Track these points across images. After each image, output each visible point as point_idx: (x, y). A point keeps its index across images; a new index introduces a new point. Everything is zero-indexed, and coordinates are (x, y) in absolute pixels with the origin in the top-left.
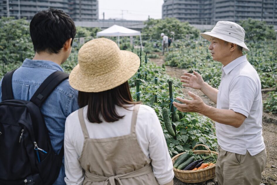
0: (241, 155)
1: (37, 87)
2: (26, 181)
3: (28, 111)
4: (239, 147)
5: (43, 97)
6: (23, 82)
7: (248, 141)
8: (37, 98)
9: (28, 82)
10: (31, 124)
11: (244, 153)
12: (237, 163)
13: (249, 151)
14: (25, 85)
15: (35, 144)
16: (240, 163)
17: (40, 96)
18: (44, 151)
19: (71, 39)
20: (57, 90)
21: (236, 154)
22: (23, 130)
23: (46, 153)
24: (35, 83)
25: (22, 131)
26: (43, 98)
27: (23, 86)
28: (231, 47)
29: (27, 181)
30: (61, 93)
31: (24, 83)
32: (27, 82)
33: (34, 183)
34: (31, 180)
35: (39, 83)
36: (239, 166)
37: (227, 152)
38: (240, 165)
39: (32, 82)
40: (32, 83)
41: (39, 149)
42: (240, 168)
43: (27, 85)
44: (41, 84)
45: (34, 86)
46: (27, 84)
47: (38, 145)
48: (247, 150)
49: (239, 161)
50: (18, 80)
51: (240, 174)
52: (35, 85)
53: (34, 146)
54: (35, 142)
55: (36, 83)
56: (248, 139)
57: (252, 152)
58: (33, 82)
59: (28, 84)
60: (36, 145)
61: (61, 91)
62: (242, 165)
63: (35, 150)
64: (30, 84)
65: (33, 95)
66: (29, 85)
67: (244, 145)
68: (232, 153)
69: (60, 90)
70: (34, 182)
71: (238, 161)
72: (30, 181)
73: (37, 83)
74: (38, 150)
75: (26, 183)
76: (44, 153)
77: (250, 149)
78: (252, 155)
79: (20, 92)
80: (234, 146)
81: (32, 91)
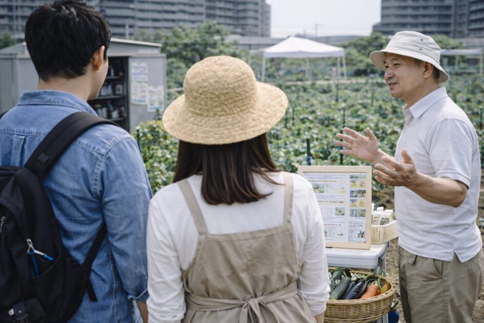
0: (443, 261)
1: (40, 139)
2: (12, 312)
3: (16, 183)
4: (440, 247)
5: (49, 159)
6: (15, 131)
7: (457, 236)
8: (38, 160)
9: (24, 131)
10: (21, 206)
11: (450, 258)
12: (437, 275)
13: (458, 255)
14: (17, 136)
15: (29, 244)
16: (441, 275)
17: (44, 158)
18: (46, 256)
19: (103, 47)
20: (77, 143)
21: (434, 260)
22: (4, 218)
23: (51, 259)
24: (37, 133)
25: (2, 220)
26: (47, 162)
27: (14, 139)
28: (425, 72)
29: (14, 312)
30: (86, 148)
31: (16, 133)
32: (22, 131)
33: (27, 315)
34: (22, 310)
35: (42, 132)
36: (440, 280)
37: (417, 256)
38: (441, 278)
39: (30, 130)
40: (32, 132)
41: (36, 252)
42: (442, 284)
43: (21, 137)
44: (46, 134)
45: (33, 138)
46: (21, 134)
47: (34, 246)
48: (455, 253)
49: (441, 271)
50: (6, 129)
51: (442, 294)
52: (37, 136)
53: (27, 247)
54: (30, 240)
55: (39, 132)
56: (457, 233)
57: (463, 255)
58: (33, 130)
59: (23, 134)
60: (31, 246)
61: (85, 145)
62: (445, 278)
63: (27, 254)
64: (27, 135)
65: (31, 154)
66: (23, 137)
67: (450, 243)
68: (427, 258)
69: (83, 144)
70: (26, 313)
71: (439, 273)
72: (20, 312)
73: (40, 134)
74: (36, 254)
75: (13, 315)
76: (47, 259)
77: (460, 251)
78: (462, 261)
79: (8, 150)
80: (432, 247)
81: (29, 147)
